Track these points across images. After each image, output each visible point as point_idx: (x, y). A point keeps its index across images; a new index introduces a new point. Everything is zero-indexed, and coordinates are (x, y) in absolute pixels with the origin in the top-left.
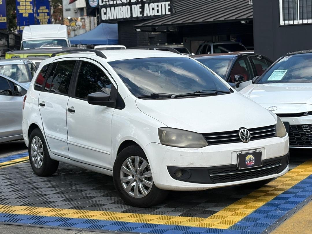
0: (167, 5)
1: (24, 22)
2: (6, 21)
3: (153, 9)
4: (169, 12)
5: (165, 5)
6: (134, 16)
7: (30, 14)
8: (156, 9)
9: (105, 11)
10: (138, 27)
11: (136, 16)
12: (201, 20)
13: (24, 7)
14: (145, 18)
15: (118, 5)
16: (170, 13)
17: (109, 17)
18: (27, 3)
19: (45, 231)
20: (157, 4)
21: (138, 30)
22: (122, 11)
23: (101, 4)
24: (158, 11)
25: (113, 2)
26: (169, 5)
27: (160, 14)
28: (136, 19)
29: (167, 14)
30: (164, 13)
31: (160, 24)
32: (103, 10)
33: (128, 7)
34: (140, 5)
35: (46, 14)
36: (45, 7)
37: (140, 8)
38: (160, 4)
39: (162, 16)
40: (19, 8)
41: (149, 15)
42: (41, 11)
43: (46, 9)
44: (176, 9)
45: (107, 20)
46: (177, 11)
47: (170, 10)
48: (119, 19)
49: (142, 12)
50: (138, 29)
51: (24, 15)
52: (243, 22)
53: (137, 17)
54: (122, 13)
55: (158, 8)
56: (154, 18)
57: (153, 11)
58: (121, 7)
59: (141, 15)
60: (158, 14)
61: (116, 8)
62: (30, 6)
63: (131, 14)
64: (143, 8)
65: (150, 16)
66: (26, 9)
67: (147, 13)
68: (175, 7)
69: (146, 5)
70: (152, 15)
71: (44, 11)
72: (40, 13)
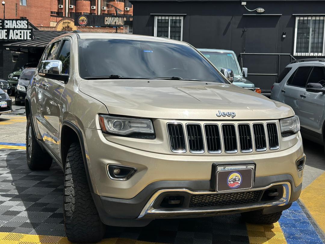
0: (28, 33)
3: (17, 34)
4: (30, 38)
5: (27, 32)
6: (1, 38)
8: (19, 34)
10: (8, 47)
14: (10, 41)
16: (30, 39)
20: (21, 31)
21: (8, 49)
24: (21, 36)
26: (30, 33)
28: (2, 41)
29: (28, 39)
30: (25, 38)
31: (26, 45)
34: (6, 30)
37: (6, 33)
38: (22, 31)
39: (24, 40)
41: (13, 38)
44: (35, 36)
46: (36, 38)
47: (30, 37)
49: (8, 36)
53: (3, 39)
55: (21, 34)
56: (17, 41)
57: (17, 36)
59: (7, 38)
60: (21, 39)
64: (8, 33)
65: (14, 40)
67: (11, 37)
68: (35, 35)
69: (11, 31)
70: (16, 39)
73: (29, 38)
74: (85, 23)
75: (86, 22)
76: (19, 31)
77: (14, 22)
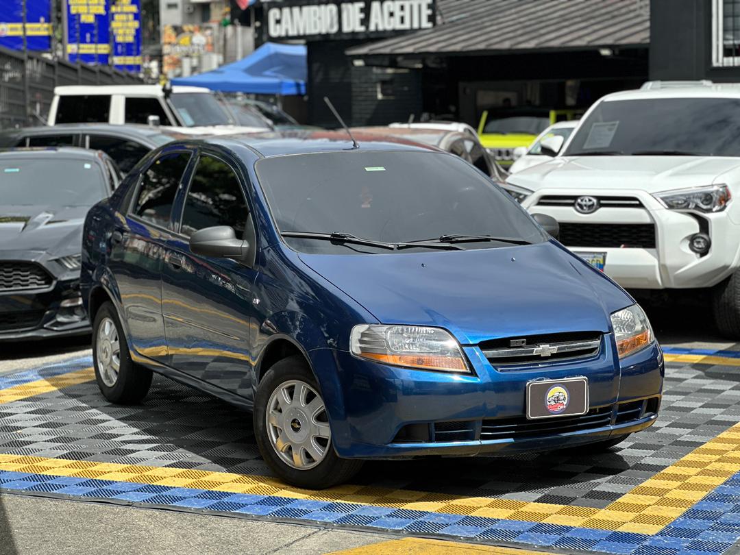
0: (424, 7)
1: (87, 35)
2: (50, 33)
3: (392, 14)
4: (428, 22)
5: (420, 6)
6: (346, 29)
7: (98, 16)
8: (398, 14)
9: (278, 17)
10: (359, 57)
11: (350, 30)
12: (507, 45)
13: (83, 1)
14: (371, 36)
15: (309, 3)
16: (430, 25)
17: (287, 30)
19: (243, 524)
20: (401, 3)
21: (359, 63)
22: (318, 15)
24: (402, 20)
26: (429, 7)
27: (407, 26)
28: (351, 37)
29: (422, 26)
30: (416, 26)
31: (409, 50)
32: (273, 14)
33: (333, 7)
34: (362, 5)
35: (131, 17)
37: (361, 12)
38: (407, 4)
39: (412, 31)
41: (381, 28)
42: (119, 9)
43: (132, 4)
44: (445, 16)
45: (283, 37)
46: (447, 21)
47: (432, 18)
48: (310, 35)
49: (365, 21)
50: (356, 60)
51: (84, 18)
52: (605, 52)
53: (353, 33)
54: (318, 21)
55: (402, 14)
56: (393, 34)
57: (392, 19)
58: (316, 7)
59: (362, 29)
60: (402, 27)
61: (304, 9)
63: (340, 24)
64: (366, 11)
65: (385, 31)
66: (88, 5)
67: (376, 25)
68: (444, 11)
69: (376, 6)
70: (389, 28)
71: (126, 9)
72: (117, 13)
73: (426, 24)
76: (398, 3)
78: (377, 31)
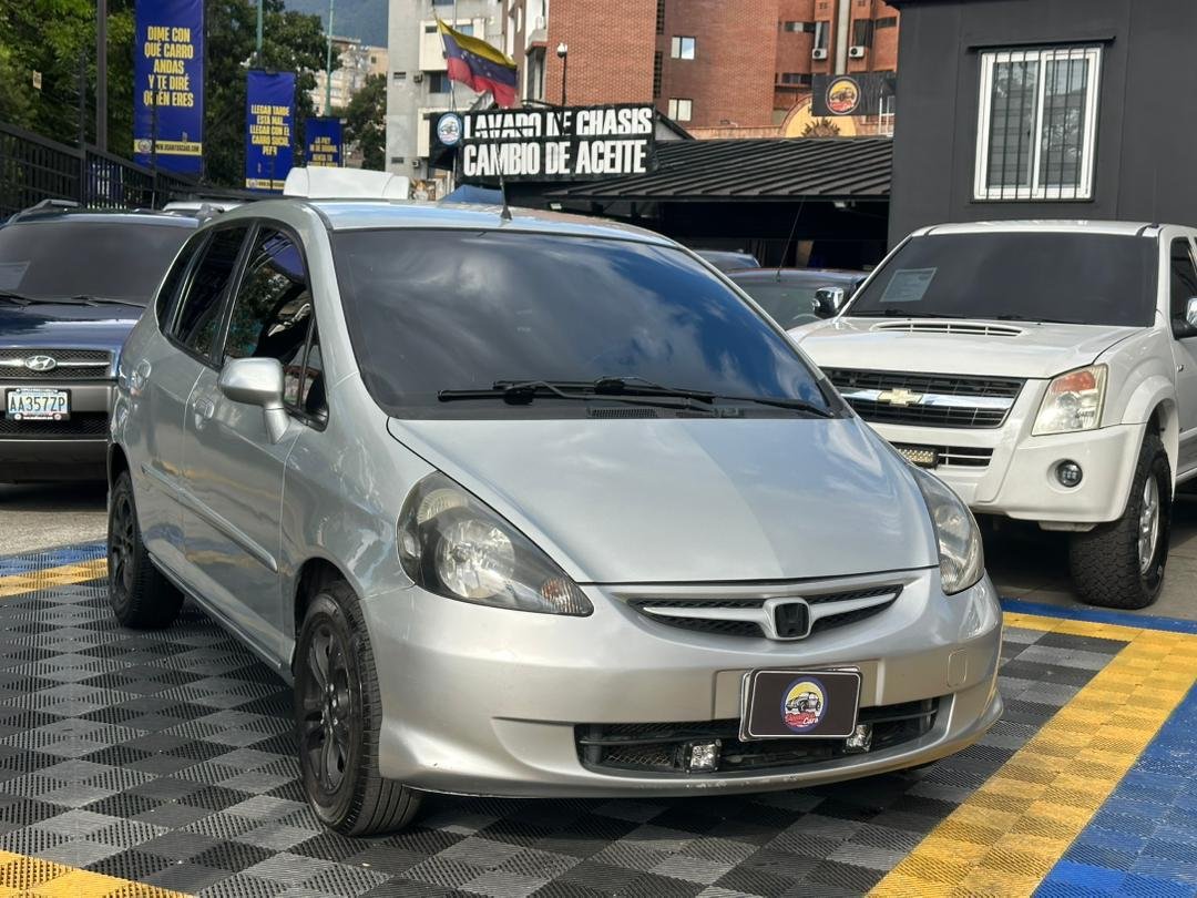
0: (638, 149)
1: (259, 165)
2: (199, 153)
3: (601, 156)
4: (642, 166)
5: (633, 147)
6: (549, 171)
7: (280, 148)
8: (608, 156)
9: (474, 154)
10: (556, 200)
11: (554, 172)
12: (726, 192)
13: (266, 131)
14: (577, 180)
15: (509, 140)
16: (643, 170)
17: (483, 169)
18: (274, 120)
20: (613, 143)
21: (555, 206)
22: (518, 155)
23: (467, 135)
24: (613, 164)
25: (501, 133)
26: (643, 149)
27: (618, 170)
28: (553, 180)
29: (635, 171)
30: (628, 170)
31: (617, 193)
32: (469, 150)
33: (536, 146)
34: (568, 144)
35: (330, 158)
36: (329, 139)
37: (566, 152)
38: (619, 144)
39: (622, 177)
40: (253, 129)
41: (588, 171)
42: (318, 149)
43: (332, 144)
44: (661, 162)
45: (478, 177)
47: (644, 162)
48: (509, 176)
49: (571, 163)
50: (556, 202)
51: (266, 150)
52: (840, 205)
53: (557, 175)
54: (518, 160)
55: (613, 156)
56: (602, 179)
57: (601, 161)
58: (516, 145)
59: (568, 171)
60: (612, 171)
61: (504, 146)
62: (283, 127)
63: (543, 165)
64: (573, 152)
65: (592, 174)
66: (271, 136)
67: (584, 167)
68: (659, 158)
69: (584, 146)
70: (598, 171)
71: (325, 149)
72: (315, 152)
73: (639, 169)
74: (851, 104)
75: (853, 101)
76: (609, 144)
77: (611, 113)
78: (583, 174)
